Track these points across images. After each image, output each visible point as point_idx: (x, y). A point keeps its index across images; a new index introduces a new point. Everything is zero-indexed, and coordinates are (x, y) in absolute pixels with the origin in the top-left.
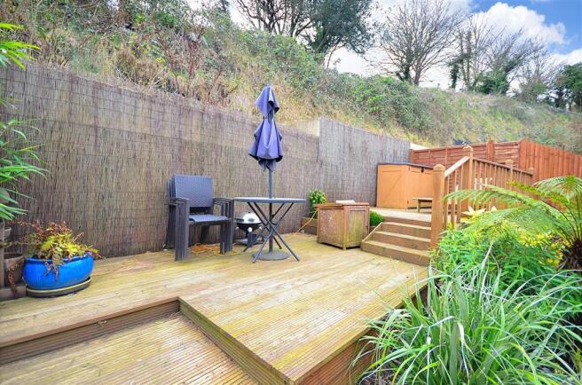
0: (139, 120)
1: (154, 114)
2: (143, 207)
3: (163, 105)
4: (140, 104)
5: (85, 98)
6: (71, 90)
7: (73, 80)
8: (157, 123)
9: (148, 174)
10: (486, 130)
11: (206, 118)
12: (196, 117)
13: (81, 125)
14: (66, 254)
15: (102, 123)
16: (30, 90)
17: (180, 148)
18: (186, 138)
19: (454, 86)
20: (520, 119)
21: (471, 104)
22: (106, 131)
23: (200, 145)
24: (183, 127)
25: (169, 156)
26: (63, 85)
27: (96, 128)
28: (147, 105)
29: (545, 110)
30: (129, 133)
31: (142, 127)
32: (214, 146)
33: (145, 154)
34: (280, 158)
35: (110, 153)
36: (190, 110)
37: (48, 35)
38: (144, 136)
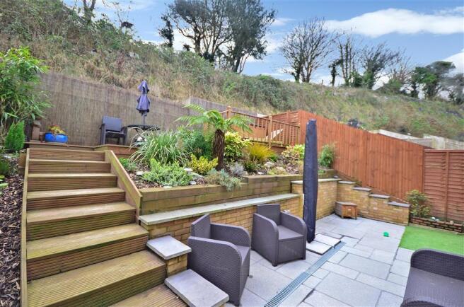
0: (90, 94)
1: (97, 92)
2: (89, 129)
3: (100, 88)
4: (90, 87)
5: (68, 84)
6: (63, 82)
7: (64, 78)
8: (97, 96)
9: (93, 116)
10: (342, 111)
11: (121, 95)
12: (116, 93)
13: (66, 95)
14: (58, 132)
15: (74, 95)
16: (48, 81)
17: (108, 107)
18: (112, 102)
19: (333, 82)
20: (373, 104)
21: (335, 94)
22: (76, 97)
23: (118, 106)
24: (110, 98)
25: (102, 109)
26: (60, 80)
27: (72, 96)
28: (93, 88)
29: (400, 99)
30: (85, 99)
31: (91, 96)
32: (125, 107)
33: (92, 108)
34: (148, 111)
35: (77, 105)
36: (113, 91)
37: (54, 57)
38: (91, 100)
